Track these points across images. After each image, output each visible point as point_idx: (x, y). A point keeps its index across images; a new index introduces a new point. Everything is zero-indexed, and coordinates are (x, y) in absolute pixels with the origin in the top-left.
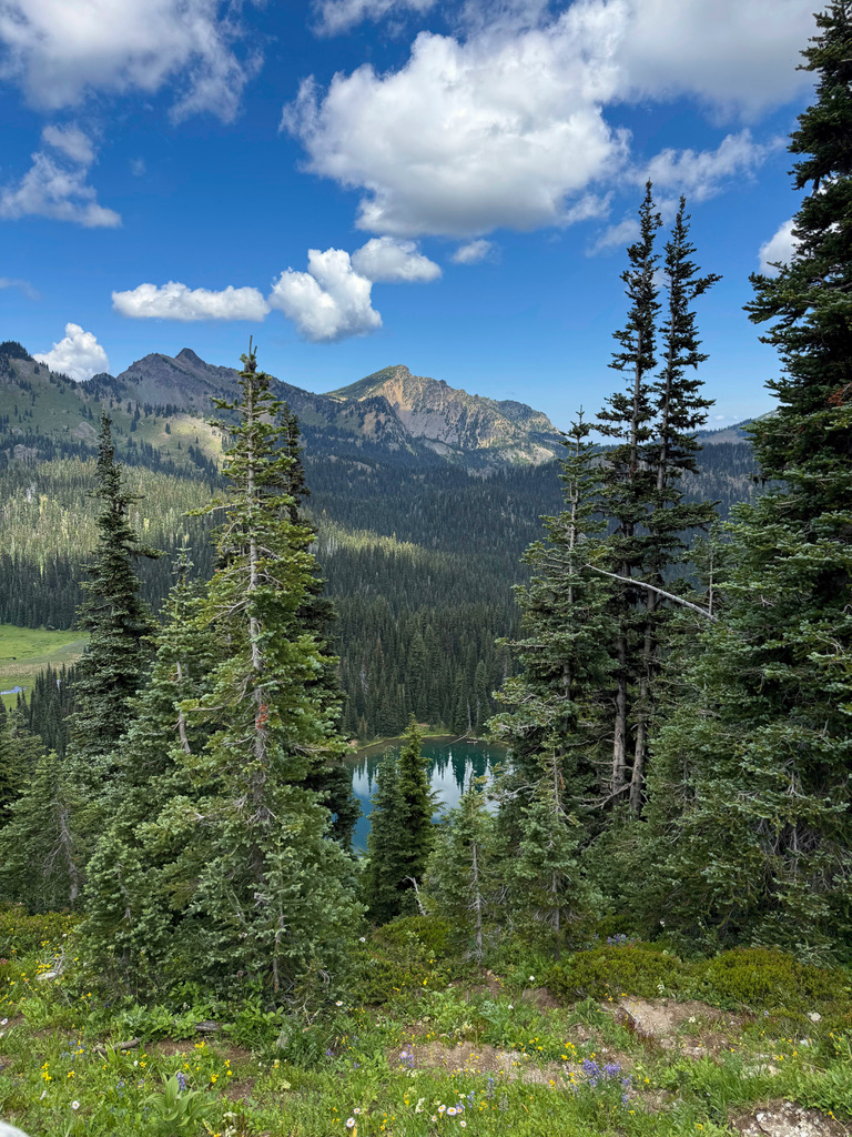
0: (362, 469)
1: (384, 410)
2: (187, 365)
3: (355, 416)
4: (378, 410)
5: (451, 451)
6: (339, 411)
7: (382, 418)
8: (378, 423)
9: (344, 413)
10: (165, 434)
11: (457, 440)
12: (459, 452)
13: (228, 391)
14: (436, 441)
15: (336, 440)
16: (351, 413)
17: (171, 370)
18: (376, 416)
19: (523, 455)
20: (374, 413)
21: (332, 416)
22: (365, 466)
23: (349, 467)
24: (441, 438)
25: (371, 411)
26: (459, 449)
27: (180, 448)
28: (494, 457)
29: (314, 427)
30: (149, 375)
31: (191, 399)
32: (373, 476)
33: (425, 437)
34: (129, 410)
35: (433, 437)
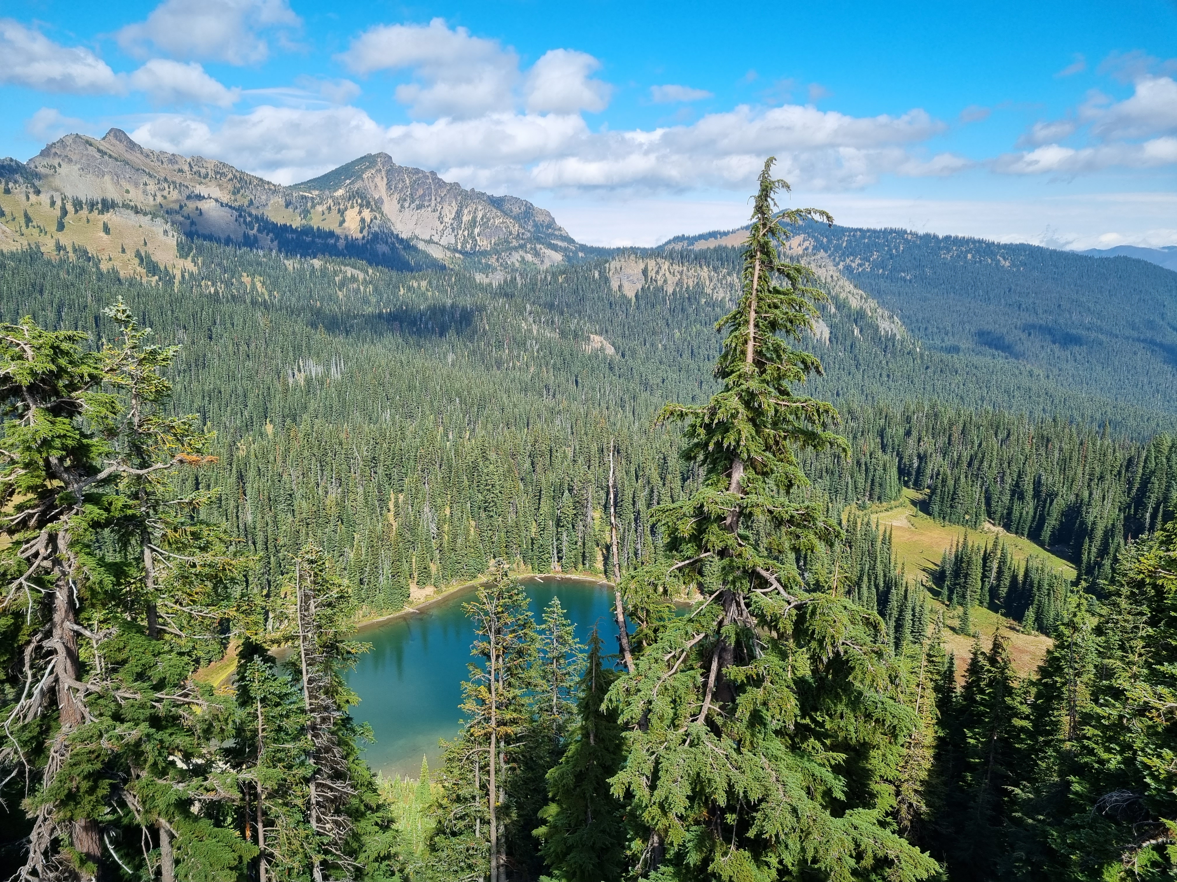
0: (353, 276)
1: (368, 205)
2: (119, 149)
3: (335, 211)
4: (361, 206)
5: (449, 254)
6: (313, 206)
7: (367, 214)
8: (363, 220)
9: (319, 208)
10: (102, 234)
11: (453, 241)
12: (457, 255)
13: (174, 183)
14: (430, 242)
15: (313, 241)
16: (329, 208)
17: (98, 155)
18: (360, 212)
19: (529, 257)
20: (357, 209)
21: (306, 213)
22: (356, 272)
23: (336, 273)
24: (436, 239)
25: (352, 207)
26: (456, 250)
27: (123, 251)
28: (497, 260)
29: (285, 225)
30: (70, 161)
31: (127, 192)
32: (365, 283)
33: (417, 238)
34: (53, 203)
35: (428, 238)
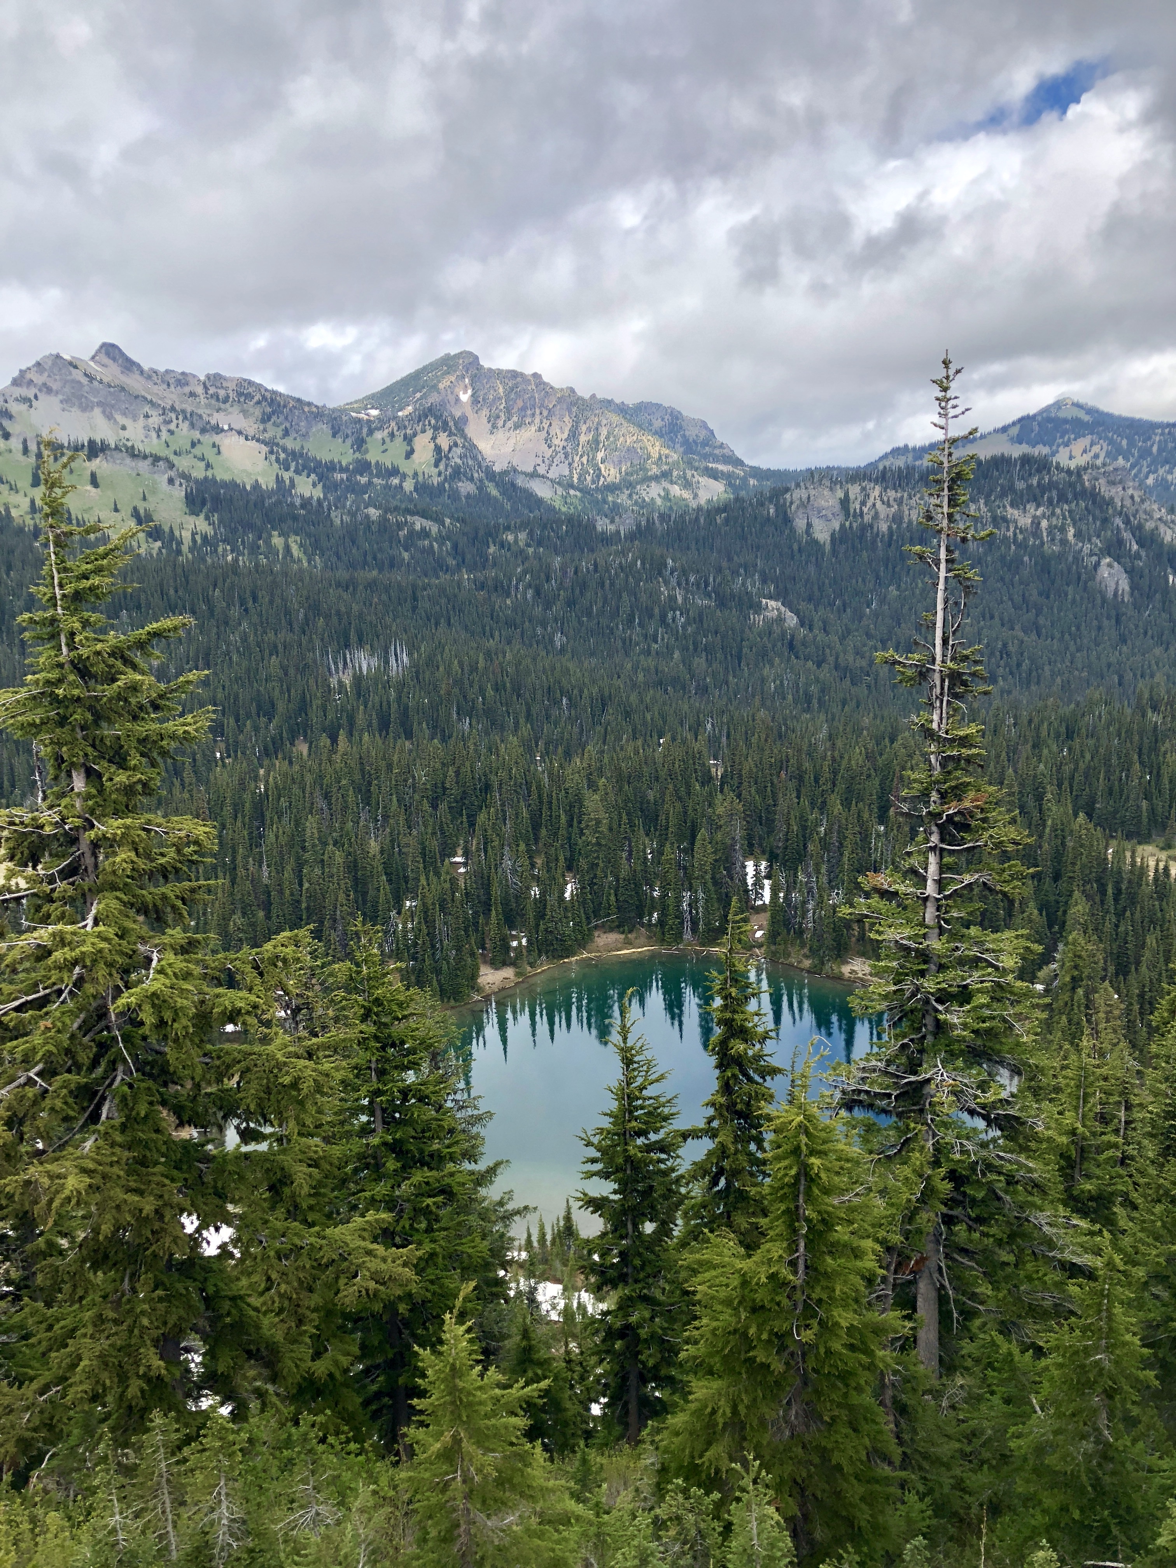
0: (423, 529)
1: (445, 427)
2: (110, 372)
3: (399, 440)
4: (436, 429)
5: (560, 491)
6: (371, 432)
7: (444, 441)
8: (438, 449)
9: (379, 435)
10: (89, 488)
11: (567, 473)
12: (572, 492)
13: (183, 411)
14: (534, 475)
15: (370, 483)
16: (392, 435)
17: (84, 381)
18: (434, 438)
19: (676, 490)
20: (430, 433)
21: (360, 444)
22: (427, 524)
23: (399, 526)
24: (541, 470)
25: (423, 431)
26: (572, 486)
27: (116, 510)
28: (630, 496)
29: (332, 462)
30: (49, 390)
31: (124, 428)
32: (441, 539)
33: (515, 470)
34: (26, 451)
35: (530, 469)
